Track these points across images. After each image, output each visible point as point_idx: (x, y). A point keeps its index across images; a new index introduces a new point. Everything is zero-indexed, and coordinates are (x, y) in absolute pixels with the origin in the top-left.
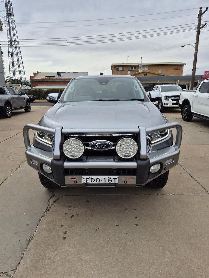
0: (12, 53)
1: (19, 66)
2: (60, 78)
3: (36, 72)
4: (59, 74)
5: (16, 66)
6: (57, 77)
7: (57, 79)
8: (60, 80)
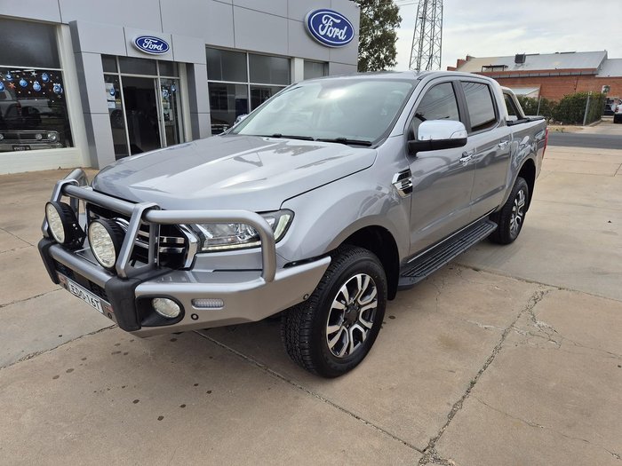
0: (424, 18)
1: (432, 47)
2: (520, 69)
3: (465, 58)
4: (520, 59)
5: (426, 48)
6: (512, 67)
7: (511, 72)
8: (517, 75)
